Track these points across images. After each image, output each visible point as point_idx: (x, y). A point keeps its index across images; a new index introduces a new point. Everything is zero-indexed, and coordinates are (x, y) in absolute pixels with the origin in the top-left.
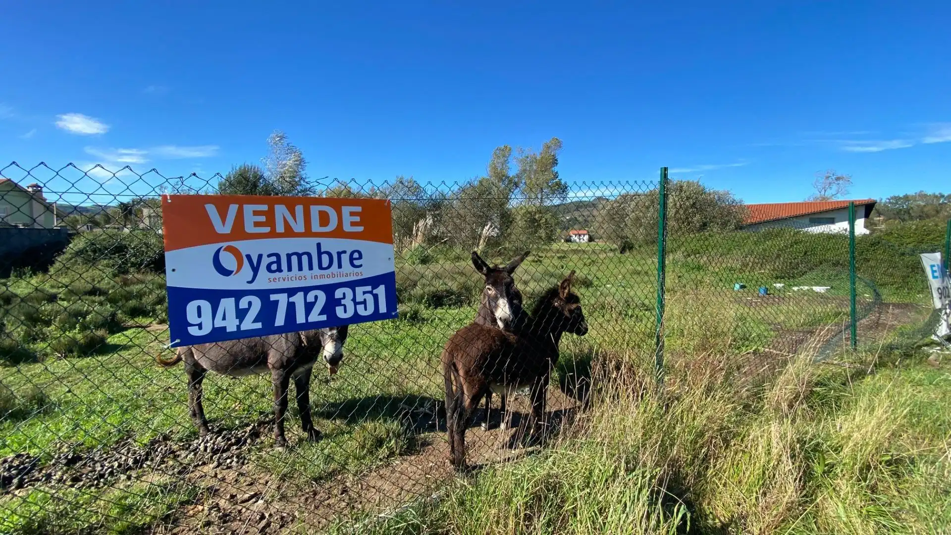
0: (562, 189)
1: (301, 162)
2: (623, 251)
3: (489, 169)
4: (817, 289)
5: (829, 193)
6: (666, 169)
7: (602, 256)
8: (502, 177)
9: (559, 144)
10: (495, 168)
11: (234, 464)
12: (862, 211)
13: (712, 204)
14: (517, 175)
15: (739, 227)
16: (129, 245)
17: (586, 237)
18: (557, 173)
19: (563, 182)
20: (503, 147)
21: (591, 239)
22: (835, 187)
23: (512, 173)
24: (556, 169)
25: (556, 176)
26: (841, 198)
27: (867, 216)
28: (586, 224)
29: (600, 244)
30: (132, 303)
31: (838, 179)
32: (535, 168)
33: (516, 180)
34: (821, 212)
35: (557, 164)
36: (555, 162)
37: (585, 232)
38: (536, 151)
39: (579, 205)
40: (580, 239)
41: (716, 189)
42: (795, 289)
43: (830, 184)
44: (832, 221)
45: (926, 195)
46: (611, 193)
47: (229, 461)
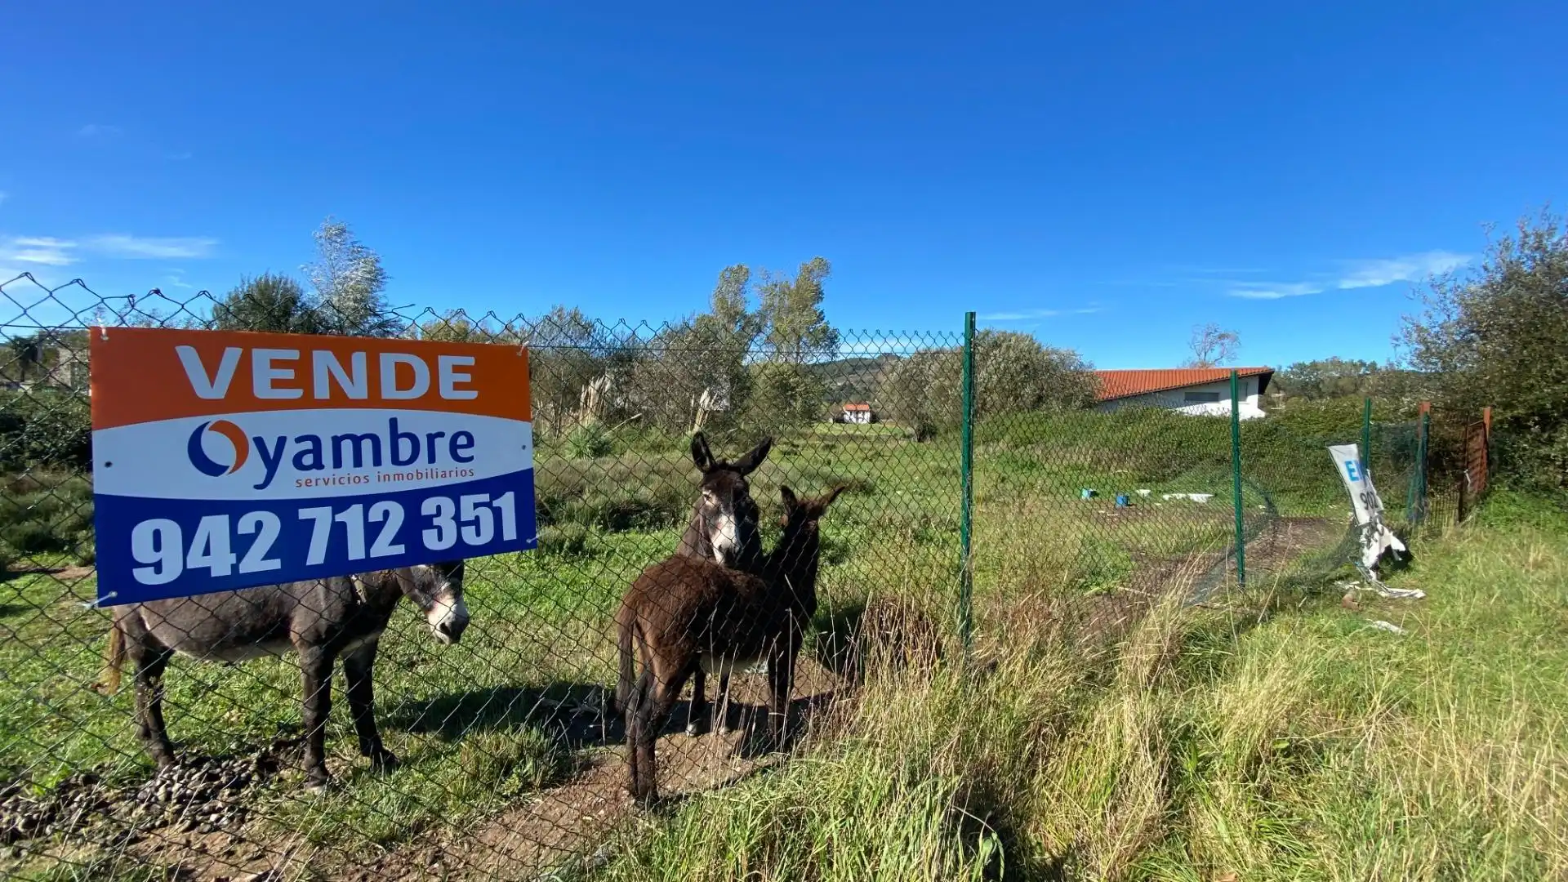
0: (830, 339)
1: (376, 277)
2: (921, 438)
3: (713, 301)
4: (1195, 497)
5: (1212, 356)
6: (973, 315)
7: (891, 445)
8: (734, 315)
9: (825, 267)
10: (723, 300)
11: (224, 821)
12: (1255, 384)
13: (1049, 368)
14: (760, 313)
15: (1089, 404)
16: (29, 417)
17: (868, 415)
18: (822, 312)
19: (831, 327)
20: (736, 267)
21: (874, 419)
22: (1217, 349)
23: (750, 311)
24: (819, 306)
25: (820, 318)
26: (1227, 365)
27: (1261, 391)
28: (866, 395)
29: (887, 427)
30: (29, 526)
31: (1222, 337)
32: (787, 302)
33: (758, 320)
34: (1200, 385)
35: (822, 299)
36: (818, 296)
37: (866, 407)
38: (790, 277)
39: (857, 365)
40: (857, 419)
41: (1056, 347)
42: (1166, 497)
43: (1212, 343)
44: (1215, 398)
45: (1340, 364)
46: (905, 347)
47: (213, 817)
